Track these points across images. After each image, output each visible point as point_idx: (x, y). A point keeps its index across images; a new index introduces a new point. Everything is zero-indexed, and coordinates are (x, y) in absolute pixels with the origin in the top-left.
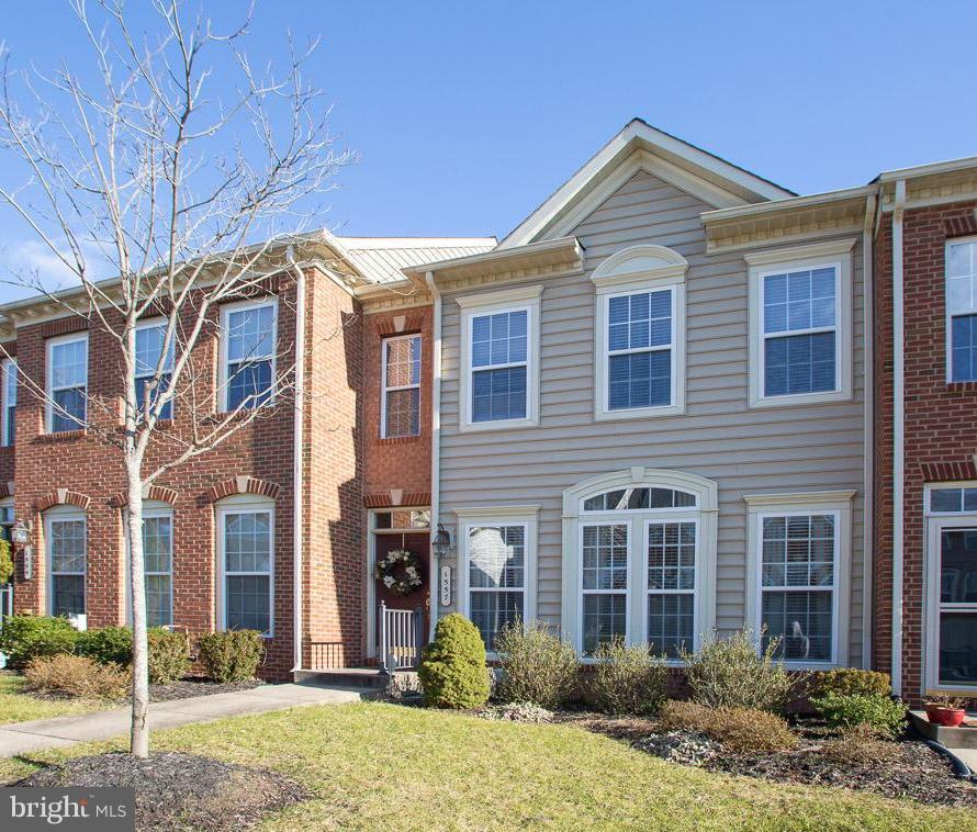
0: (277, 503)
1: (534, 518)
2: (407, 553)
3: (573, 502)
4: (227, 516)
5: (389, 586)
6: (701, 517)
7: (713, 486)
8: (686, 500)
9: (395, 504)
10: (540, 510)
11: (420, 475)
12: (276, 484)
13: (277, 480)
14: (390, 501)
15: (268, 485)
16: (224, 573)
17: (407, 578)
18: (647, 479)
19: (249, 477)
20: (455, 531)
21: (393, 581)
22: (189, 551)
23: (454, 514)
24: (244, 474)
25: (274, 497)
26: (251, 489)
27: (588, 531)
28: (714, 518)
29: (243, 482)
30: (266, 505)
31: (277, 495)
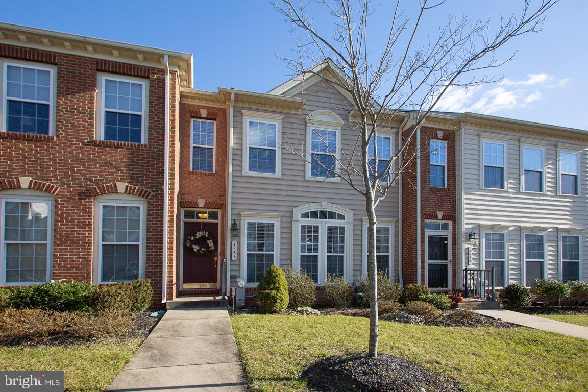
0: (148, 202)
1: (279, 219)
2: (207, 233)
3: (298, 214)
4: (103, 206)
5: (195, 250)
6: (347, 224)
7: (352, 213)
8: (342, 217)
9: (200, 206)
10: (282, 216)
11: (215, 193)
12: (149, 190)
13: (150, 188)
14: (197, 205)
15: (142, 190)
16: (101, 243)
17: (208, 246)
18: (327, 207)
19: (126, 184)
20: (240, 223)
21: (198, 248)
22: (70, 228)
23: (240, 215)
24: (124, 182)
25: (146, 198)
26: (128, 191)
27: (303, 227)
28: (352, 225)
29: (121, 187)
30: (139, 202)
31: (150, 197)
